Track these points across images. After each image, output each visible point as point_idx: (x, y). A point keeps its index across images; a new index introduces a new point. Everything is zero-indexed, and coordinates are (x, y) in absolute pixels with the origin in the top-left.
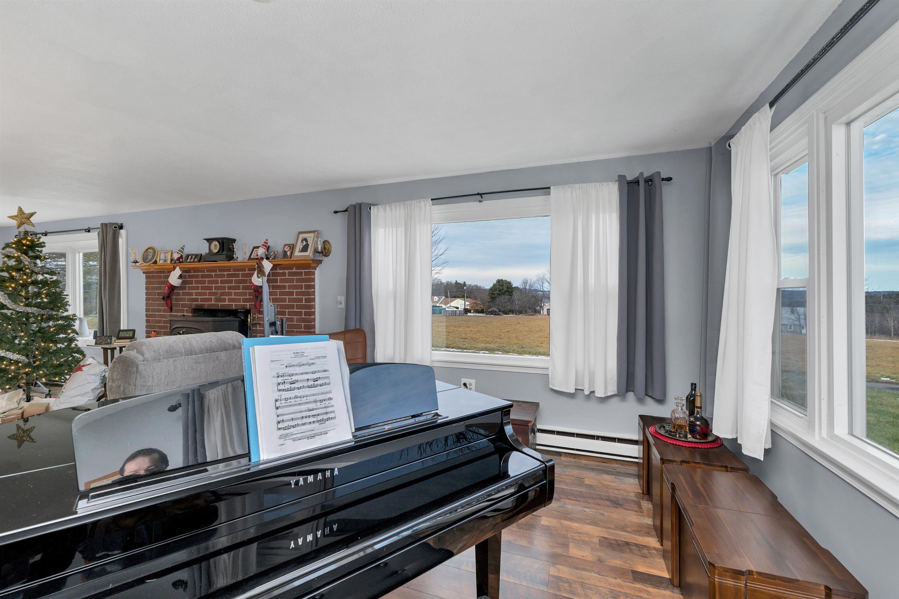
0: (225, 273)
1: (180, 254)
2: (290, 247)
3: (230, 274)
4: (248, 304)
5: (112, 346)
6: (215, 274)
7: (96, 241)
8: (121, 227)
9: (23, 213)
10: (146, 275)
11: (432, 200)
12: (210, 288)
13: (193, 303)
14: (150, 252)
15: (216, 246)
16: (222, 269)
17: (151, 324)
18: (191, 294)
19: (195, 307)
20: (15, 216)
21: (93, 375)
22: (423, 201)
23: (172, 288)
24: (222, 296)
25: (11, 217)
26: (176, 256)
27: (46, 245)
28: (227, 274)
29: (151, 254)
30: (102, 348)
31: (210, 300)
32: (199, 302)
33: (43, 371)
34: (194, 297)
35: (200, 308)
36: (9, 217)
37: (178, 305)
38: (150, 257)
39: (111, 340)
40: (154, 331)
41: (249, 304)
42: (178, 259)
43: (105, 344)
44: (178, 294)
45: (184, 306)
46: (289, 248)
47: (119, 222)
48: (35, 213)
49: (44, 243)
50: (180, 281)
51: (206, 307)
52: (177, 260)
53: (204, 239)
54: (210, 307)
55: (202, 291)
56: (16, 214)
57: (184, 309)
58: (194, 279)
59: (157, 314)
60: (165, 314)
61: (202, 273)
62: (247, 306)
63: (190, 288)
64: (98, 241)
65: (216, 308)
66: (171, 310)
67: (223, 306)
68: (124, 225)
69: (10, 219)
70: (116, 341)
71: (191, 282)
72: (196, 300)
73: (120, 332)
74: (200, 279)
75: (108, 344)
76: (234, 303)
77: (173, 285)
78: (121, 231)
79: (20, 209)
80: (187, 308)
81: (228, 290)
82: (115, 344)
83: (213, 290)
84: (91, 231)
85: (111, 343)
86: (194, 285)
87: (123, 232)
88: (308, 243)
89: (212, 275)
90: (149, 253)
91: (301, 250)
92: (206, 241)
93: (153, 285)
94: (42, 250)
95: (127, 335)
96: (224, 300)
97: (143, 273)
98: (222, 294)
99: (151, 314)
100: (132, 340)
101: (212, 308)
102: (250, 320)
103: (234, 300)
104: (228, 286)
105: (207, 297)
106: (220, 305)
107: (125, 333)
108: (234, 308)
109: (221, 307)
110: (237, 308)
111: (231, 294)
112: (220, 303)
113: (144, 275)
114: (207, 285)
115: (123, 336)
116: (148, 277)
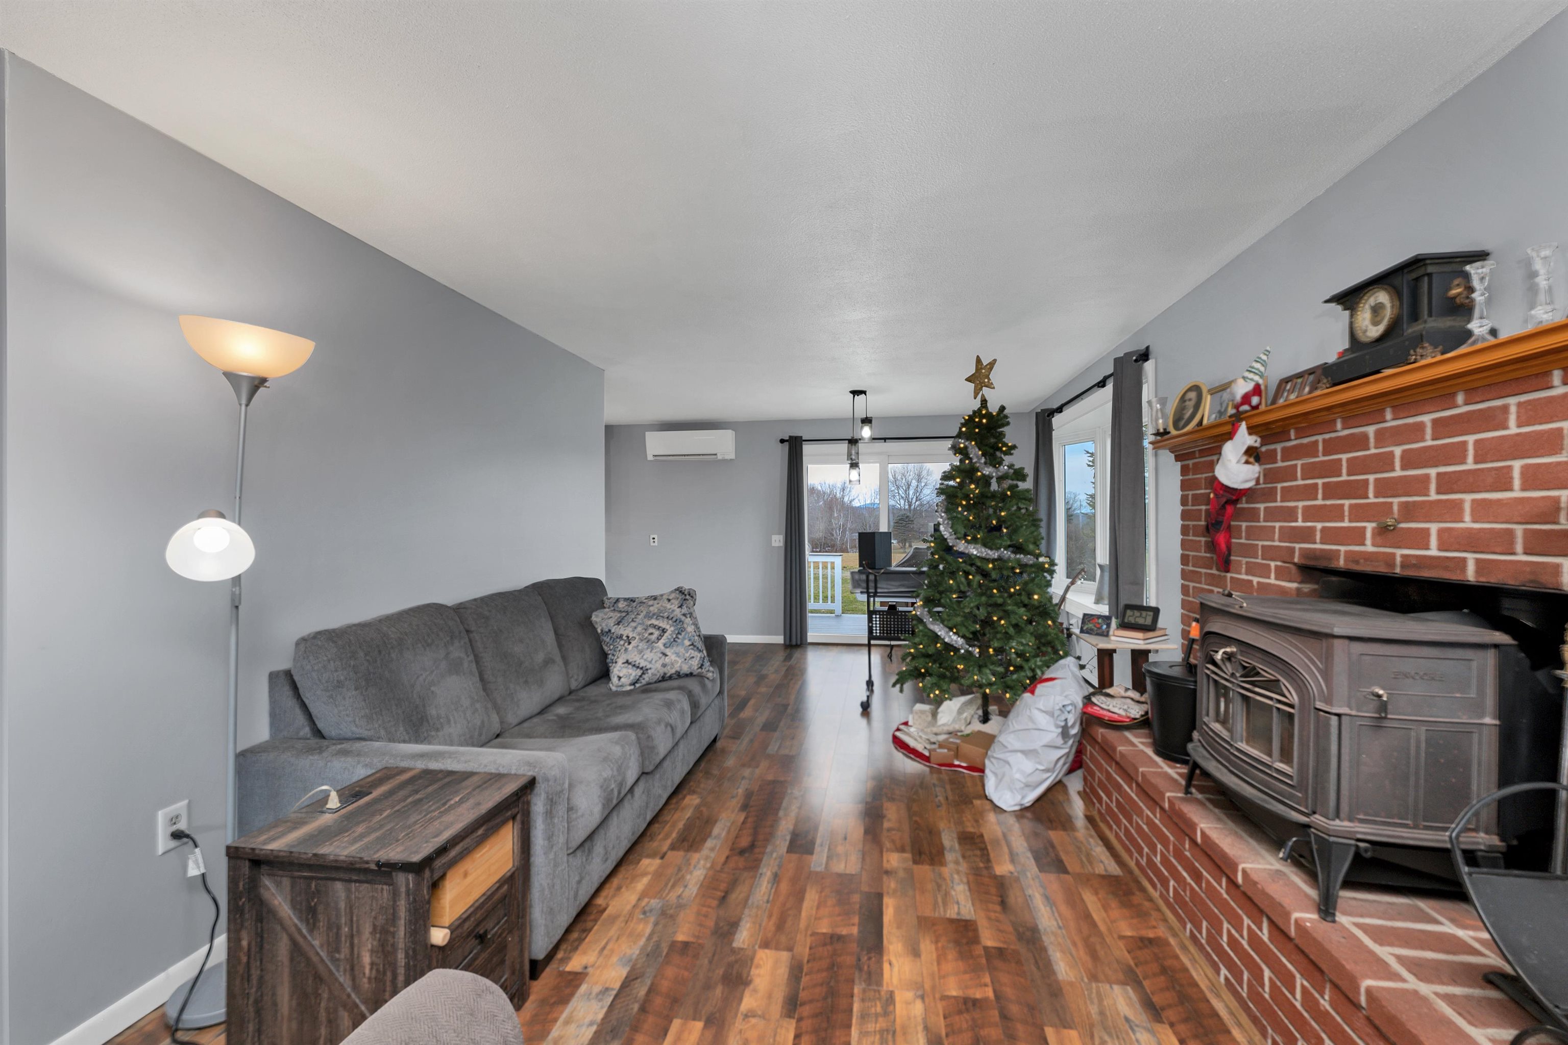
0: (1426, 419)
1: (1252, 380)
3: (1452, 417)
5: (1108, 645)
6: (1377, 431)
8: (1145, 356)
9: (982, 365)
10: (1183, 465)
12: (1359, 490)
13: (1299, 545)
14: (1191, 399)
15: (1377, 310)
16: (1404, 402)
17: (1190, 599)
18: (1290, 514)
19: (1306, 561)
23: (1232, 496)
24: (1407, 521)
26: (1240, 391)
28: (1433, 422)
29: (1192, 403)
31: (1358, 536)
32: (1315, 543)
34: (1300, 524)
35: (1322, 564)
37: (1249, 551)
38: (1189, 414)
39: (1109, 626)
40: (1196, 620)
42: (1247, 398)
43: (1097, 634)
44: (1253, 515)
45: (1269, 553)
47: (1143, 344)
50: (1254, 470)
51: (1341, 563)
52: (1242, 403)
53: (1327, 301)
54: (1357, 562)
55: (1329, 502)
56: (973, 371)
57: (1269, 565)
58: (1300, 462)
61: (1327, 436)
63: (1289, 494)
65: (1382, 569)
66: (1227, 564)
67: (1413, 566)
68: (1149, 349)
71: (1290, 474)
72: (1306, 535)
76: (1471, 557)
77: (1230, 487)
78: (1146, 365)
80: (1279, 563)
81: (1439, 492)
82: (1113, 638)
83: (1371, 494)
84: (1102, 386)
85: (1106, 635)
86: (1301, 482)
87: (1149, 366)
90: (1189, 402)
92: (1340, 307)
95: (1141, 621)
96: (1423, 539)
97: (1176, 460)
98: (1409, 511)
99: (1194, 570)
100: (1150, 634)
103: (1472, 542)
104: (1439, 474)
105: (1346, 524)
106: (1398, 560)
107: (1137, 613)
108: (1471, 575)
109: (1403, 566)
110: (1493, 579)
111: (1455, 509)
112: (1400, 552)
113: (1179, 465)
114: (1344, 477)
115: (1132, 620)
116: (1184, 471)
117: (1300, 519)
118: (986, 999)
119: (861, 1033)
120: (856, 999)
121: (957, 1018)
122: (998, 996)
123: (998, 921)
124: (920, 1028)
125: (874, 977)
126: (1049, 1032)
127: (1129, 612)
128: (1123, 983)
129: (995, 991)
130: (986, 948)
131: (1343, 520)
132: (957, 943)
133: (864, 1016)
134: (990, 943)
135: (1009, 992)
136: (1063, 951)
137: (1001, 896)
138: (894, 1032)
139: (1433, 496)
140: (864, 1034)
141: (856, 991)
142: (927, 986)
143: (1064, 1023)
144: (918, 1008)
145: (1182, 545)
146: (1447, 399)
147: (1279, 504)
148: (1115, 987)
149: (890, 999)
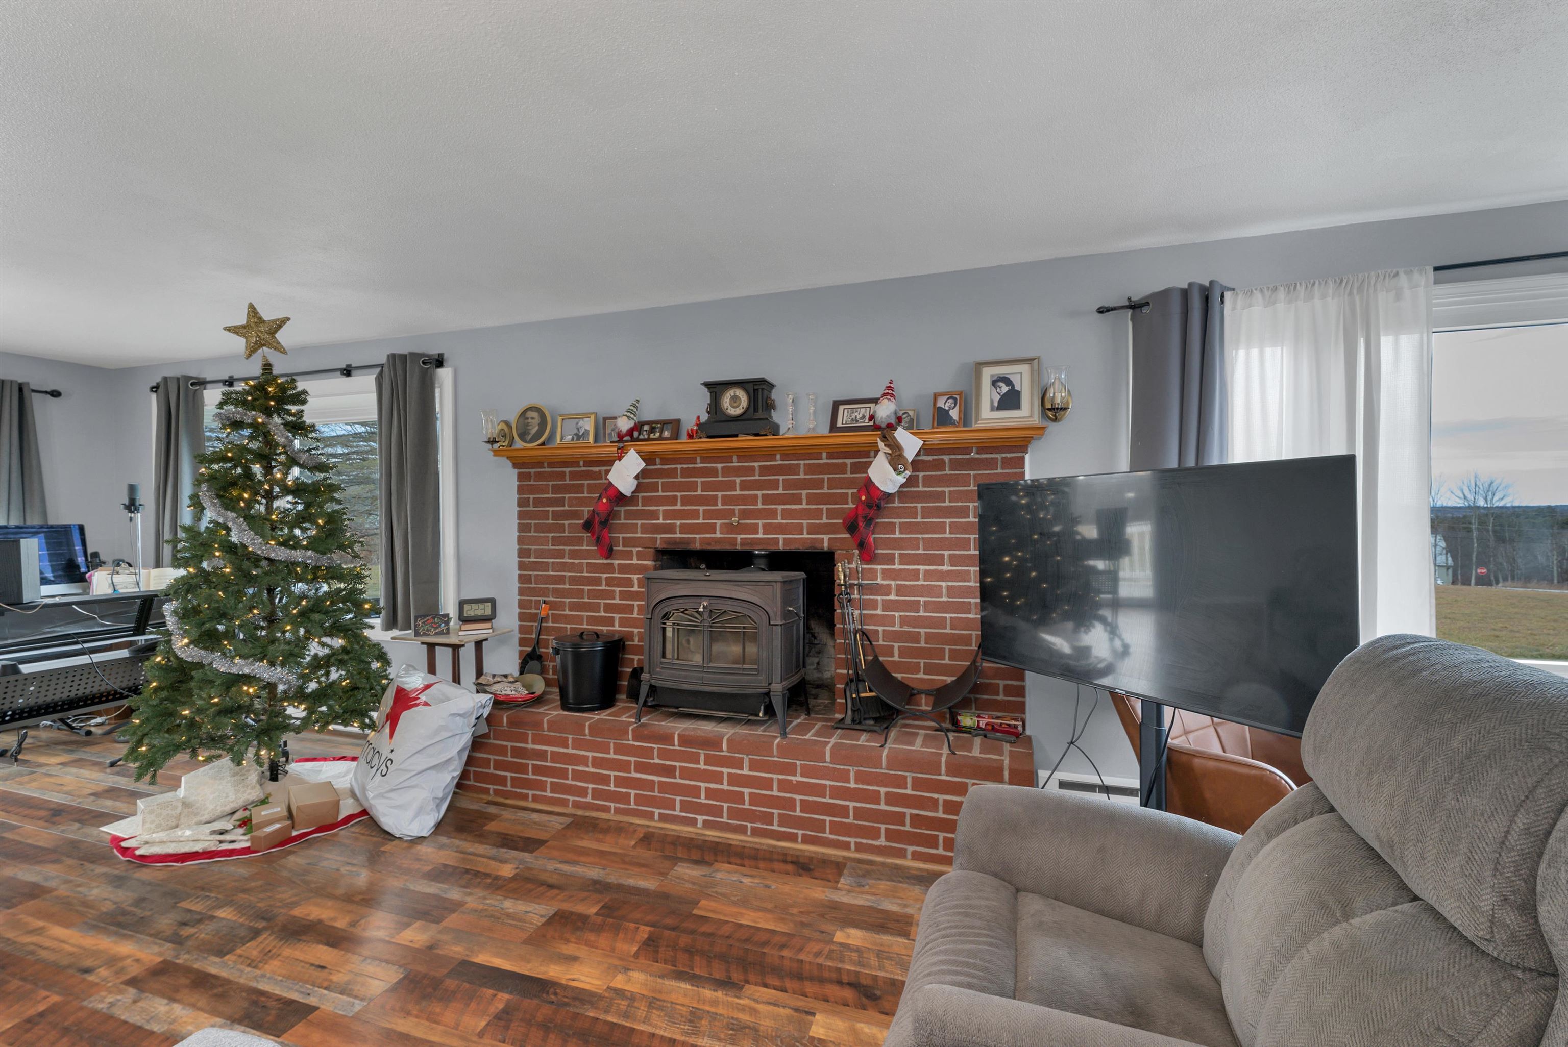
0: (756, 464)
1: (632, 419)
2: (955, 399)
3: (771, 465)
4: (826, 538)
5: (453, 640)
6: (723, 468)
7: (372, 398)
8: (439, 362)
9: (261, 321)
10: (521, 470)
11: (1437, 269)
12: (709, 500)
13: (659, 536)
14: (533, 418)
15: (735, 399)
16: (746, 454)
17: (533, 585)
18: (654, 515)
19: (664, 546)
20: (244, 327)
21: (459, 715)
22: (1405, 273)
24: (744, 519)
25: (235, 330)
26: (624, 425)
27: (308, 398)
28: (760, 467)
29: (537, 421)
30: (423, 643)
31: (710, 528)
32: (675, 533)
33: (330, 708)
34: (661, 521)
35: (679, 548)
36: (228, 329)
37: (627, 541)
38: (534, 430)
40: (545, 602)
41: (830, 539)
42: (630, 432)
43: (436, 634)
45: (638, 542)
46: (951, 401)
47: (434, 351)
48: (288, 319)
49: (304, 392)
50: (639, 483)
51: (698, 546)
52: (626, 435)
55: (686, 508)
56: (243, 321)
57: (639, 551)
58: (660, 481)
59: (553, 563)
60: (577, 561)
61: (686, 466)
62: (823, 543)
63: (654, 501)
64: (374, 397)
65: (727, 547)
66: (609, 553)
67: (748, 544)
68: (445, 357)
69: (227, 333)
70: (464, 627)
72: (667, 528)
73: (465, 606)
74: (680, 479)
75: (441, 633)
76: (781, 537)
77: (621, 493)
78: (440, 371)
79: (252, 311)
81: (763, 504)
83: (720, 504)
84: (354, 372)
86: (660, 494)
87: (444, 375)
88: (1017, 388)
89: (716, 469)
90: (530, 420)
91: (996, 404)
92: (706, 389)
93: (538, 493)
94: (303, 411)
95: (479, 613)
96: (754, 529)
97: (513, 467)
98: (745, 514)
99: (534, 562)
100: (490, 623)
101: (717, 547)
102: (845, 576)
103: (781, 529)
104: (763, 495)
105: (701, 521)
106: (739, 541)
107: (474, 606)
108: (781, 547)
109: (742, 544)
110: (793, 547)
111: (773, 514)
112: (739, 537)
113: (516, 471)
114: (699, 493)
115: (471, 613)
116: (521, 477)
117: (661, 518)
118: (651, 933)
119: (644, 1022)
120: (602, 1017)
121: (660, 955)
122: (652, 925)
123: (571, 897)
124: (659, 980)
125: (583, 997)
126: (695, 912)
127: (466, 607)
128: (676, 864)
129: (647, 925)
130: (597, 914)
131: (699, 519)
132: (578, 929)
133: (626, 1015)
134: (593, 910)
135: (649, 918)
136: (629, 877)
137: (542, 884)
138: (654, 998)
139: (760, 506)
140: (646, 1020)
141: (591, 1014)
142: (617, 962)
143: (696, 903)
144: (638, 976)
145: (518, 541)
146: (772, 457)
147: (640, 508)
148: (675, 868)
149: (620, 993)
